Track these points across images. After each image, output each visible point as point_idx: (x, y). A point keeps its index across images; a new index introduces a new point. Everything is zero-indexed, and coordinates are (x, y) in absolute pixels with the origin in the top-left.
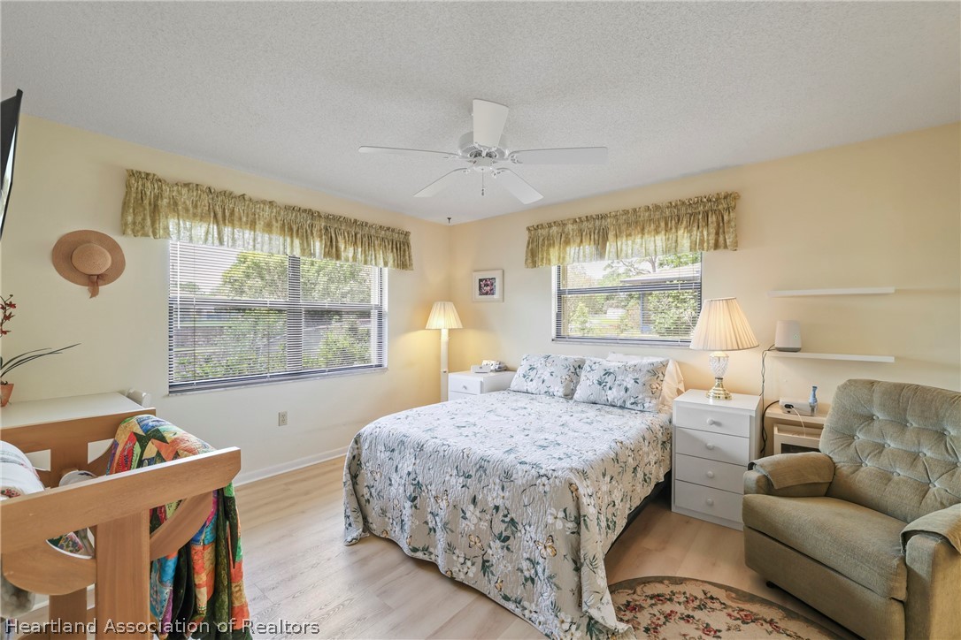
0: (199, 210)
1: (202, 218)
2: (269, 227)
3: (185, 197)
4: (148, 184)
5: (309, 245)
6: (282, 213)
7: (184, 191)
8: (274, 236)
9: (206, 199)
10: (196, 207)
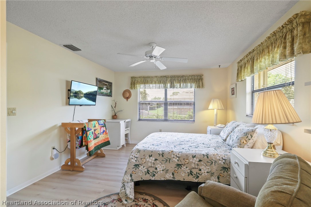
0: (142, 82)
1: (142, 84)
2: (155, 83)
3: (139, 80)
4: (136, 79)
5: (166, 85)
6: (159, 78)
7: (139, 79)
8: (157, 85)
9: (143, 79)
10: (141, 81)
